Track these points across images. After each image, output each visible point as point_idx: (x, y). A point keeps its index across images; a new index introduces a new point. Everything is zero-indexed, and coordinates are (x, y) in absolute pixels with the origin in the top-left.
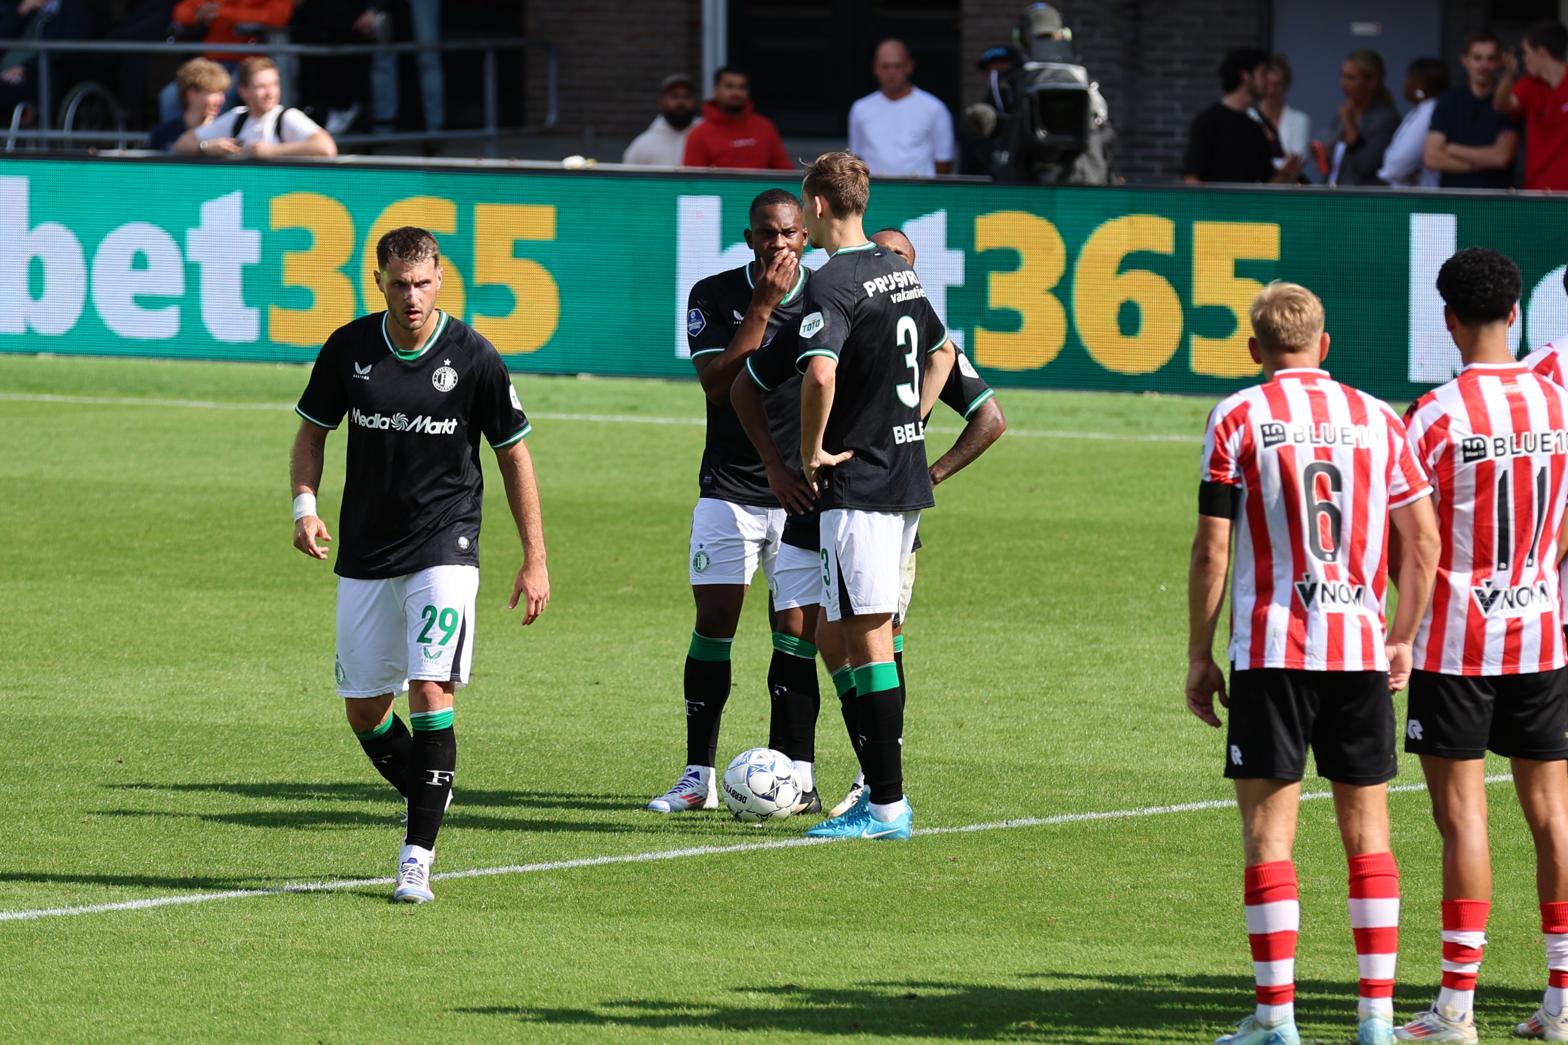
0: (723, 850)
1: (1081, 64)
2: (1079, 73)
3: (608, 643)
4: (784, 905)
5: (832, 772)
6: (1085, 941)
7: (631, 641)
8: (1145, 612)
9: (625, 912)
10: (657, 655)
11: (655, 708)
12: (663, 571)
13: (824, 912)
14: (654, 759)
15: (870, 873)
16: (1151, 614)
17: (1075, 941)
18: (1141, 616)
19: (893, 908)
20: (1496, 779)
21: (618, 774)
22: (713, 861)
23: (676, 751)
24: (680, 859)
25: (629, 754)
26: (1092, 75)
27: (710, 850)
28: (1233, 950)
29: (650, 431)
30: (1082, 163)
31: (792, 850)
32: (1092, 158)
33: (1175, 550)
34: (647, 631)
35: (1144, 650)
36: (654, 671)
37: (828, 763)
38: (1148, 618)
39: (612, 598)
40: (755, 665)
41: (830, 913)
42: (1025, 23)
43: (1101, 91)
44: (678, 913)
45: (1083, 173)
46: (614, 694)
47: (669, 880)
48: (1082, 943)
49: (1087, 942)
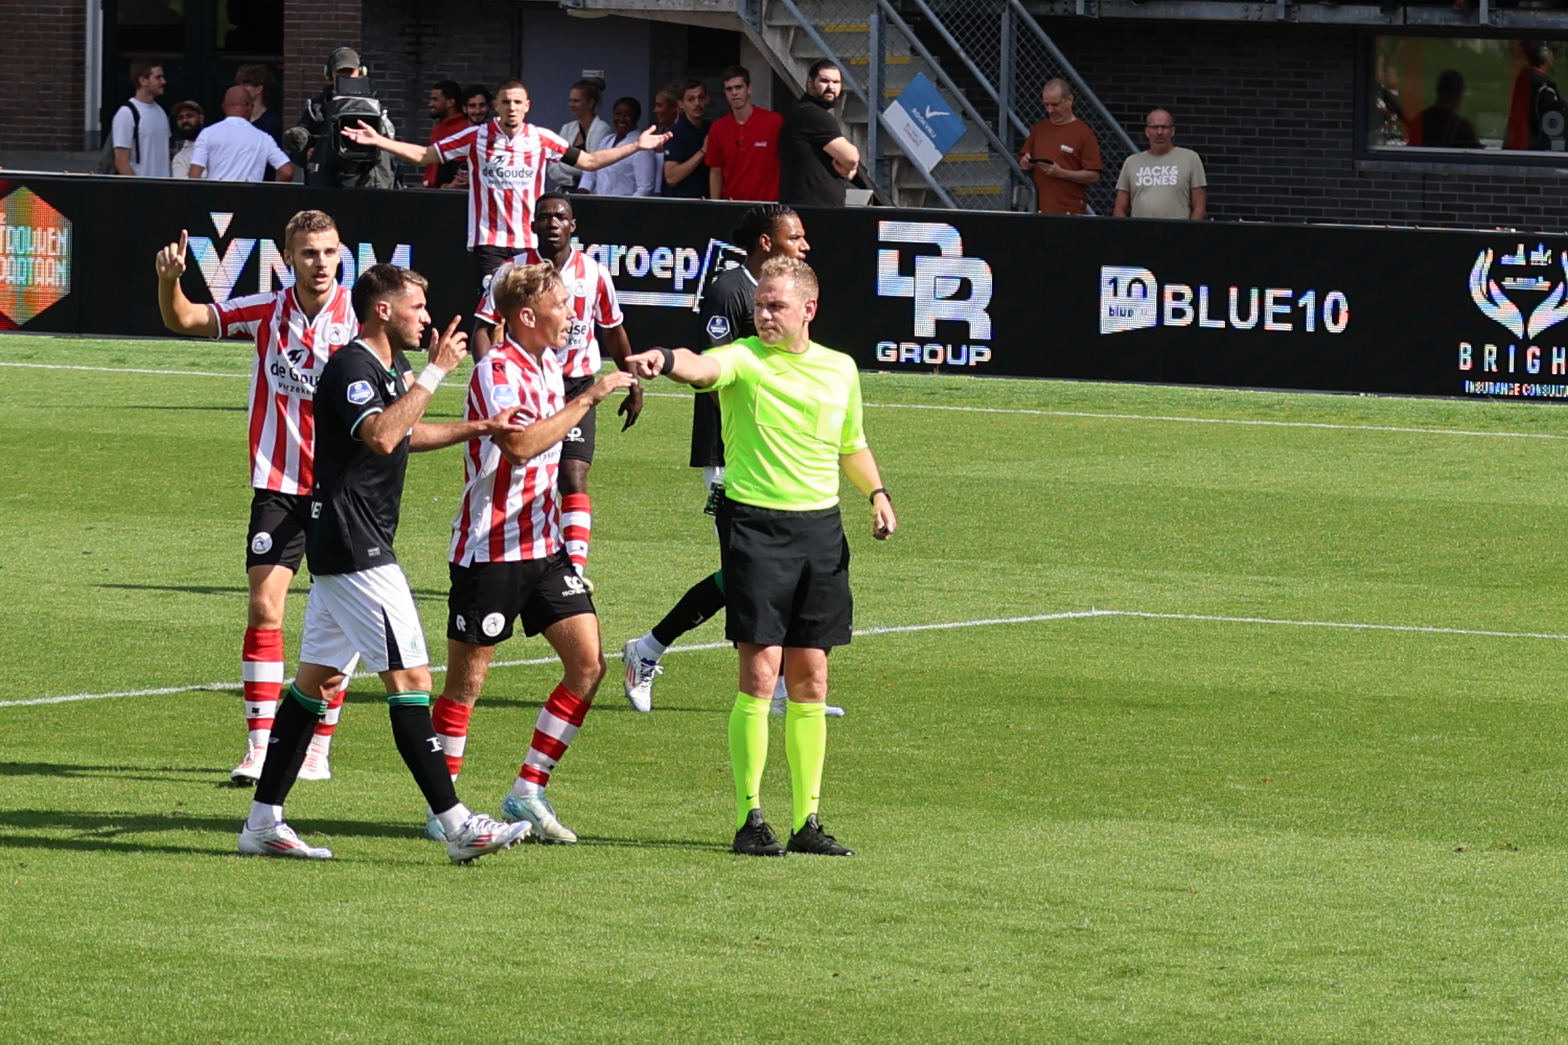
0: (97, 697)
1: (376, 98)
2: (374, 104)
3: (10, 536)
4: (145, 739)
5: (182, 638)
6: (376, 770)
7: (27, 535)
8: (421, 517)
9: (22, 744)
10: (47, 547)
11: (46, 587)
12: (51, 482)
13: (175, 746)
14: (44, 626)
15: (211, 715)
16: (427, 519)
17: (368, 770)
18: (418, 520)
19: (228, 743)
20: (691, 648)
21: (17, 637)
22: (90, 705)
23: (61, 621)
24: (64, 703)
25: (25, 622)
26: (383, 105)
27: (88, 696)
28: (490, 777)
29: (41, 374)
30: (375, 172)
31: (151, 697)
32: (382, 169)
33: (445, 470)
34: (39, 528)
35: (421, 546)
36: (44, 559)
37: (178, 631)
38: (425, 522)
39: (11, 502)
40: (122, 555)
41: (180, 746)
42: (332, 61)
43: (389, 116)
44: (63, 745)
45: (376, 181)
46: (14, 576)
47: (56, 720)
48: (374, 771)
49: (378, 770)
